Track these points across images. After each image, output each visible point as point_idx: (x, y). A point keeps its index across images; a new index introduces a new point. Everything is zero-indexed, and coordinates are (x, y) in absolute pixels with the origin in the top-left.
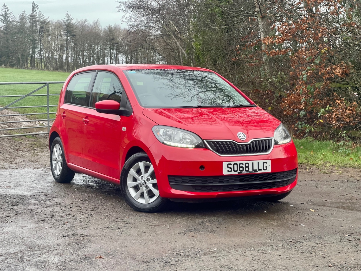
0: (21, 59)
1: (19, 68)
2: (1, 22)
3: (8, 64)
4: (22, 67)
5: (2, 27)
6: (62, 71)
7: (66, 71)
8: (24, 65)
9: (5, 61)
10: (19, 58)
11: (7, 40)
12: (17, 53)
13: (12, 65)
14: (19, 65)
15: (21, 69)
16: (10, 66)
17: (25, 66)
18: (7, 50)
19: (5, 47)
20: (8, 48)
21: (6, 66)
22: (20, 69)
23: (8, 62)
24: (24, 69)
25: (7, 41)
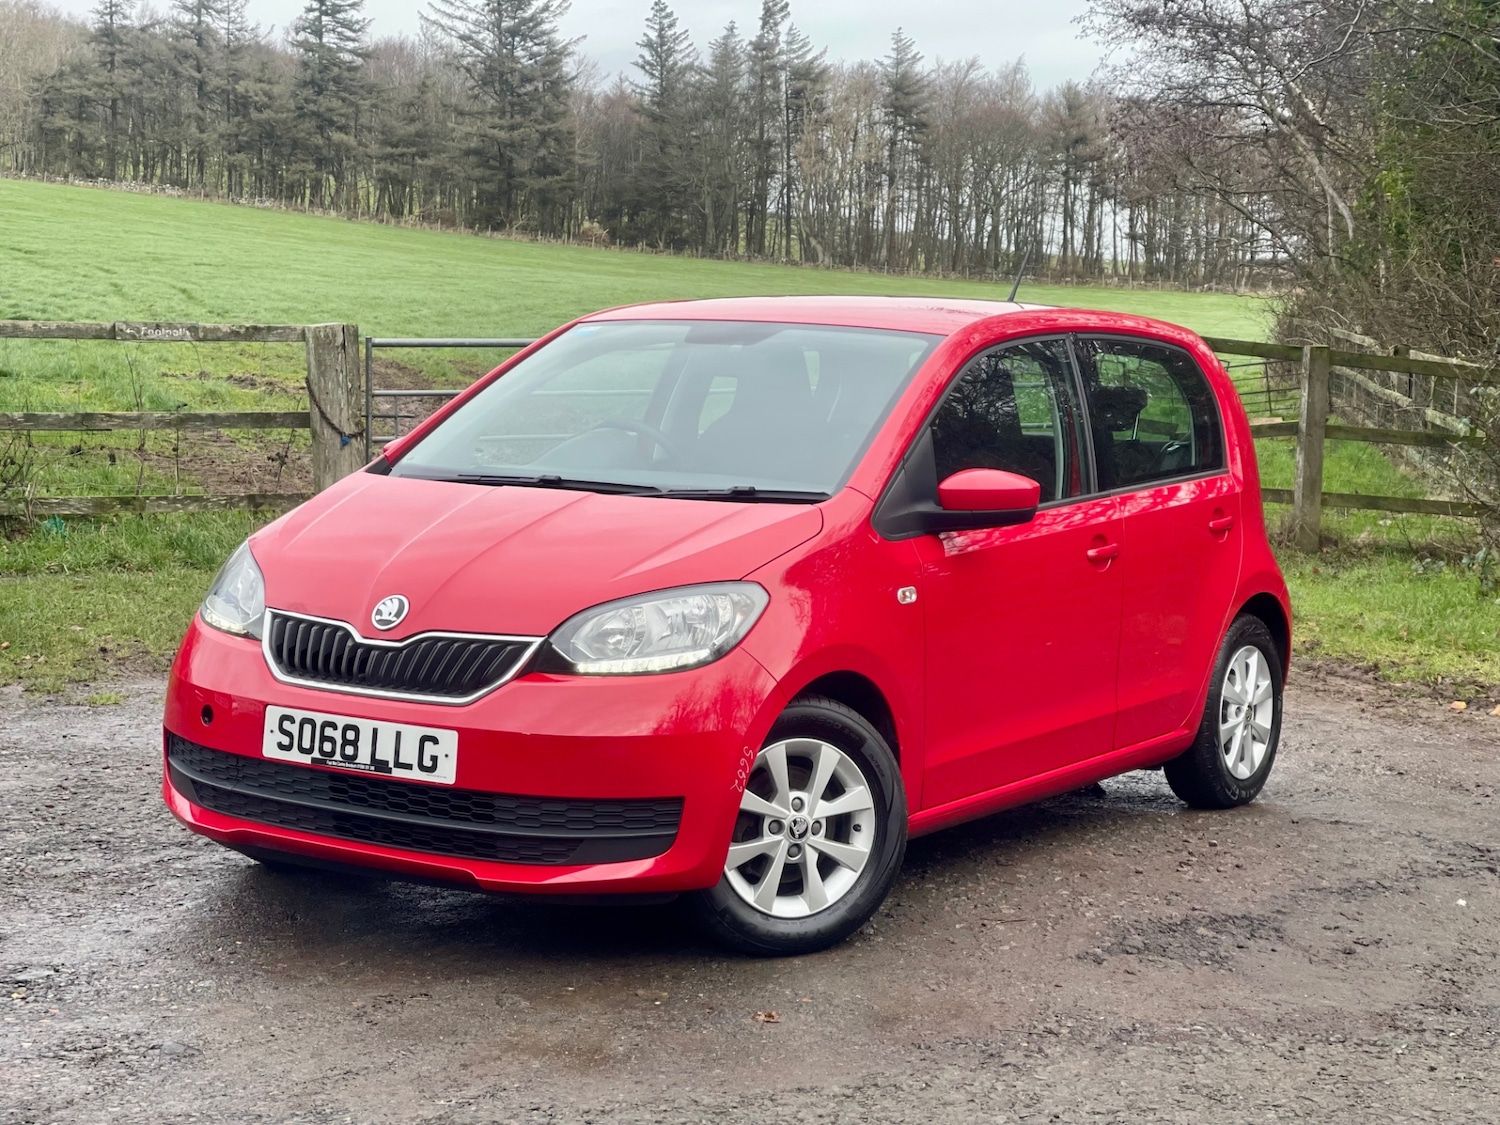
0: (710, 220)
1: (703, 256)
2: (643, 72)
3: (663, 237)
4: (713, 252)
5: (646, 92)
6: (866, 269)
7: (881, 269)
8: (721, 243)
9: (651, 226)
10: (704, 216)
11: (664, 142)
12: (698, 195)
13: (677, 244)
14: (703, 243)
15: (711, 261)
16: (667, 246)
17: (724, 246)
18: (658, 185)
19: (653, 170)
20: (664, 175)
21: (653, 245)
22: (704, 260)
23: (661, 230)
24: (720, 258)
25: (662, 149)
